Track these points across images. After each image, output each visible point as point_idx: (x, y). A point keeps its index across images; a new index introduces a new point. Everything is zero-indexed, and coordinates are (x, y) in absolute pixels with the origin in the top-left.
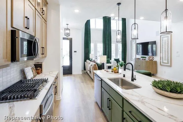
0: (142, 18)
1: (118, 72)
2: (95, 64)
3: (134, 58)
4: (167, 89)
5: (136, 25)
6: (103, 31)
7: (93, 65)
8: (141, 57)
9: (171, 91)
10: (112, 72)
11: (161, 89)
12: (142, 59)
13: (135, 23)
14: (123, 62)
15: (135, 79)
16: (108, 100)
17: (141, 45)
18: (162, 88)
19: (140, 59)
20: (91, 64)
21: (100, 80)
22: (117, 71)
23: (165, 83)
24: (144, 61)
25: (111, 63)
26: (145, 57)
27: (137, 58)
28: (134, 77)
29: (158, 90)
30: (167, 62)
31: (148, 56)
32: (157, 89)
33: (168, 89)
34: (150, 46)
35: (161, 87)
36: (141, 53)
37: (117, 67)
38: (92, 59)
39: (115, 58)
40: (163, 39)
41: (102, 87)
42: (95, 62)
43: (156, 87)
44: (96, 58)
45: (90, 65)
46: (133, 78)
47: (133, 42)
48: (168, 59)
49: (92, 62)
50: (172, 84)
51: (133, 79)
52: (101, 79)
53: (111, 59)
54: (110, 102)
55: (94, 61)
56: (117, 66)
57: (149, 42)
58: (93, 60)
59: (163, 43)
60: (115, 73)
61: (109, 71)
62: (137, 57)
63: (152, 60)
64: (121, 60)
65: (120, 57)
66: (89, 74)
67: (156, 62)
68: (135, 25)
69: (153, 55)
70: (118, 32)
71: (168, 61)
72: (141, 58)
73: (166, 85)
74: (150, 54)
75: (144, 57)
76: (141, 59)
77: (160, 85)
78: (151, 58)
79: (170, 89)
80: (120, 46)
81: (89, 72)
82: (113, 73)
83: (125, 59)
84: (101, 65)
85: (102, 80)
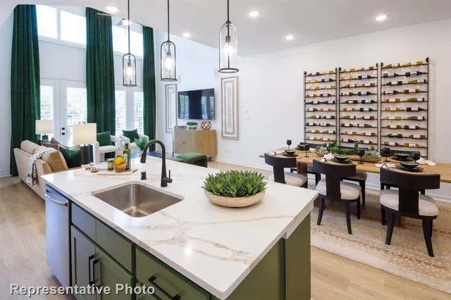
0: (187, 35)
1: (127, 169)
2: (53, 150)
3: (172, 125)
4: (231, 192)
5: (172, 47)
6: (85, 51)
7: (46, 157)
8: (188, 124)
9: (238, 195)
10: (111, 169)
11: (221, 194)
12: (190, 128)
13: (169, 41)
14: (147, 137)
15: (170, 181)
16: (92, 261)
17: (187, 97)
18: (223, 190)
19: (186, 127)
20: (37, 154)
21: (66, 205)
22: (124, 165)
23: (229, 178)
24: (193, 131)
25: (114, 144)
26: (196, 124)
27: (179, 127)
28: (168, 176)
29: (216, 196)
30: (232, 131)
31: (202, 121)
32: (213, 196)
33: (233, 191)
34: (204, 99)
35: (221, 190)
36: (187, 115)
37: (126, 155)
38: (45, 137)
39: (125, 130)
40: (225, 86)
41: (71, 224)
42: (56, 147)
43: (212, 191)
44: (63, 131)
45: (34, 157)
46: (164, 178)
47: (170, 88)
48: (234, 125)
49: (42, 146)
50: (239, 179)
51: (165, 181)
52: (67, 201)
53: (113, 133)
54: (98, 265)
55: (53, 141)
56: (124, 153)
57: (201, 91)
58: (50, 139)
59: (225, 93)
60: (120, 171)
61: (102, 170)
62: (179, 125)
63: (207, 129)
64: (141, 133)
65: (139, 126)
66: (31, 185)
67: (214, 132)
68: (169, 47)
69: (210, 118)
70: (126, 57)
71: (234, 129)
72: (188, 126)
73: (230, 183)
74: (205, 116)
75: (192, 124)
76: (188, 129)
77: (219, 186)
78: (206, 125)
79: (236, 191)
80: (139, 96)
81: (29, 181)
82: (114, 172)
83: (152, 130)
84: (79, 152)
85: (70, 203)
